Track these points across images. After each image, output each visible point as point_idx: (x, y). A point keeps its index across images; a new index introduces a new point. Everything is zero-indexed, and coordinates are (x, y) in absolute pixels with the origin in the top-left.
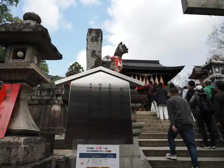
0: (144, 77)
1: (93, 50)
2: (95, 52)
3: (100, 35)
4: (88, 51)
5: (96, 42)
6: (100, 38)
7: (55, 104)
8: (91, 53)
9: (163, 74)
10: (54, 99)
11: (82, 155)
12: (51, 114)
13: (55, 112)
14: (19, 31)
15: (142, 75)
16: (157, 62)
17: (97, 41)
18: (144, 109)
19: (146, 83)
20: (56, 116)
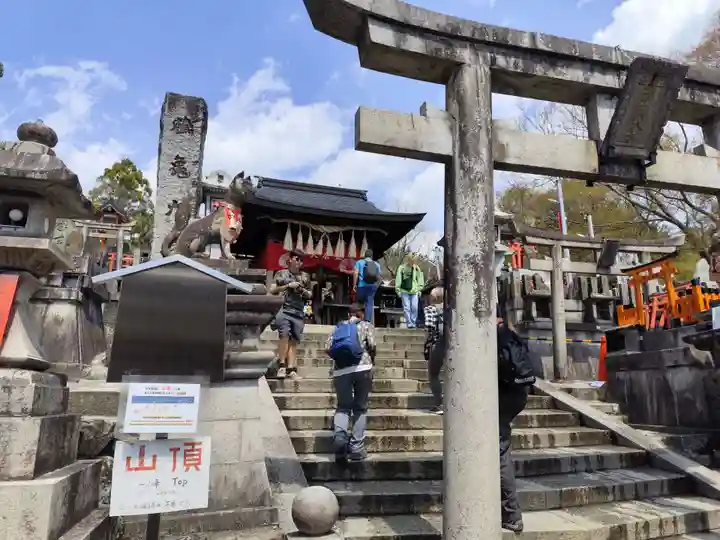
0: (321, 234)
1: (177, 157)
2: (184, 163)
3: (201, 116)
4: (162, 157)
5: (187, 135)
6: (199, 124)
7: (59, 300)
8: (173, 164)
9: (370, 229)
10: (57, 286)
11: (137, 399)
12: (45, 325)
13: (58, 321)
14: (20, 175)
15: (315, 228)
16: (360, 195)
17: (191, 131)
18: (318, 319)
19: (324, 251)
20: (61, 333)
